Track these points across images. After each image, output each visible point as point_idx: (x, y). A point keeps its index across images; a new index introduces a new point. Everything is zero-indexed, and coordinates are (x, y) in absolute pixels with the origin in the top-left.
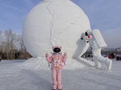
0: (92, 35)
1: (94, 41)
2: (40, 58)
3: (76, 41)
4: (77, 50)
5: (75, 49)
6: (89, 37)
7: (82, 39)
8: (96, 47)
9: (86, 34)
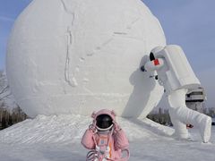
0: (163, 58)
1: (168, 73)
2: (44, 118)
5: (129, 95)
6: (157, 63)
7: (143, 69)
8: (174, 86)
9: (152, 57)
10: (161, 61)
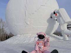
1: (60, 18)
2: (19, 35)
3: (47, 20)
4: (48, 27)
5: (47, 26)
6: (56, 15)
7: (51, 17)
9: (54, 13)
10: (58, 14)
